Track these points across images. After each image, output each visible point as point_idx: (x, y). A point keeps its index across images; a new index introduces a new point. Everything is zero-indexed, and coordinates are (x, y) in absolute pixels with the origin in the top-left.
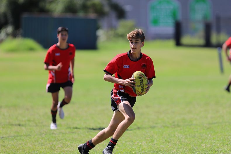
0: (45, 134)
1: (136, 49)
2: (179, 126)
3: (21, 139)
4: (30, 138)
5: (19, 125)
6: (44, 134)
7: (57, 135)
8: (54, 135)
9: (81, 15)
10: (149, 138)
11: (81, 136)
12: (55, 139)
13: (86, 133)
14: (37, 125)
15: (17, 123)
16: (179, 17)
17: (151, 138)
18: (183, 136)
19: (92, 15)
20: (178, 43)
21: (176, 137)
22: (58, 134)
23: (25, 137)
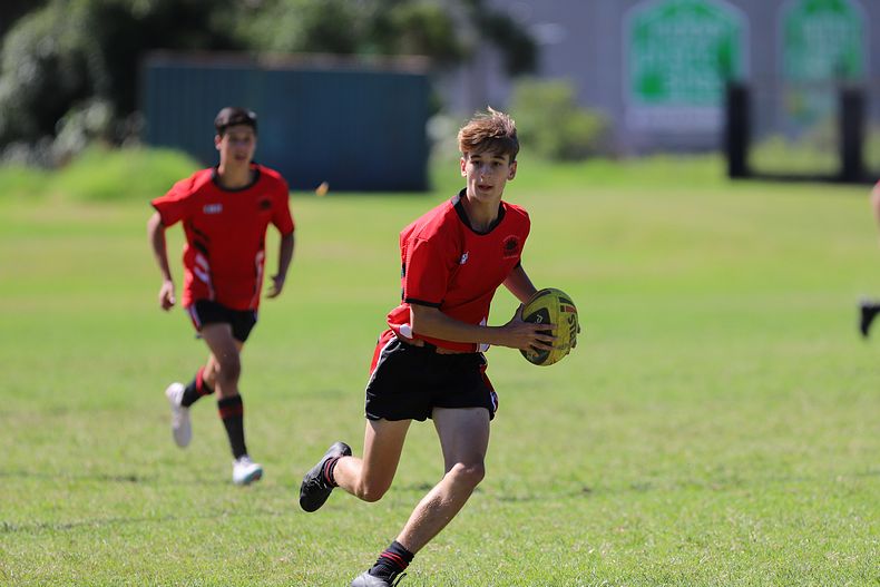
0: (230, 514)
1: (490, 187)
2: (739, 483)
3: (138, 532)
4: (173, 529)
5: (133, 479)
6: (225, 515)
7: (274, 517)
8: (265, 518)
9: (369, 59)
10: (627, 527)
11: (367, 521)
12: (269, 534)
13: (389, 510)
14: (199, 481)
15: (125, 471)
16: (743, 70)
17: (634, 530)
18: (756, 522)
19: (411, 62)
20: (739, 169)
21: (731, 524)
22: (280, 514)
23: (155, 523)
